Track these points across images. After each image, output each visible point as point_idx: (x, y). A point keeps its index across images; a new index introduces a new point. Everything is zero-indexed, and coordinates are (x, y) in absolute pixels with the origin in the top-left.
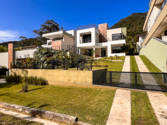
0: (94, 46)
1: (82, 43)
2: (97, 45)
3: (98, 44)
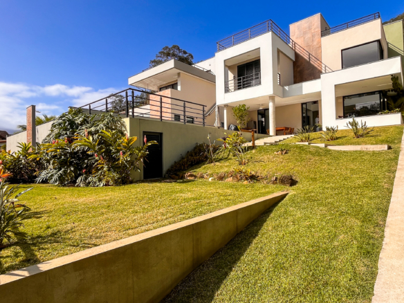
0: (272, 98)
2: (284, 94)
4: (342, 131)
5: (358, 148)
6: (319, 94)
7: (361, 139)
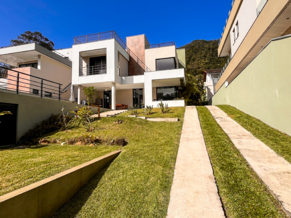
0: (114, 84)
1: (87, 75)
2: (122, 82)
3: (123, 78)
4: (155, 108)
5: (163, 120)
6: (143, 84)
7: (165, 114)
